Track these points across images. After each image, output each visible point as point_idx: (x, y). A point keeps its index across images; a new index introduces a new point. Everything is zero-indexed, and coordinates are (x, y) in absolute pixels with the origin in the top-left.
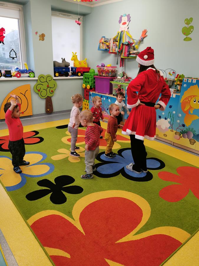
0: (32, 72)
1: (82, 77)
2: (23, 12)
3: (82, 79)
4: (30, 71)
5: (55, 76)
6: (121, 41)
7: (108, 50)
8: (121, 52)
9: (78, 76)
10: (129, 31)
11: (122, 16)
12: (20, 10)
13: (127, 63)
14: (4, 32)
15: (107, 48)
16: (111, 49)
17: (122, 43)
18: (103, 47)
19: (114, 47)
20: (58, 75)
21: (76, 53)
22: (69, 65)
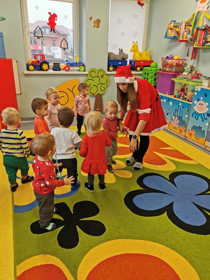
0: (84, 66)
1: (141, 72)
3: (141, 75)
4: (81, 64)
5: (109, 70)
6: (197, 25)
7: (177, 37)
8: (194, 40)
9: (137, 71)
10: (209, 12)
13: (201, 54)
14: (56, 18)
15: (176, 35)
16: (181, 35)
17: (197, 27)
18: (172, 34)
19: (185, 33)
20: (112, 69)
21: (137, 42)
22: (128, 58)
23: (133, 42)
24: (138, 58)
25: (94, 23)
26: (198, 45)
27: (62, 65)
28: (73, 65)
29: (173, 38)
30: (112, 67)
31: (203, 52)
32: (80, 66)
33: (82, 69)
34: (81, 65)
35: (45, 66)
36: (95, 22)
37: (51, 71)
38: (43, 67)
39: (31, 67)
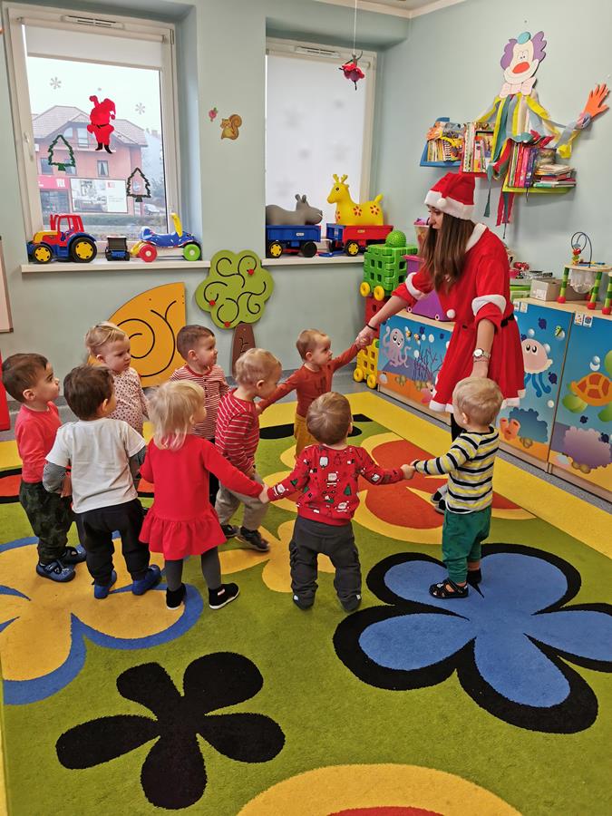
0: (198, 245)
1: (360, 259)
2: (174, 46)
3: (361, 264)
4: (188, 240)
5: (269, 255)
6: (508, 132)
7: (456, 164)
8: (502, 172)
9: (349, 255)
10: (537, 95)
11: (513, 42)
12: (164, 40)
13: (524, 210)
14: (112, 113)
15: (453, 158)
16: (466, 159)
17: (507, 138)
18: (440, 157)
19: (478, 153)
20: (279, 253)
21: (346, 178)
22: (321, 219)
23: (335, 176)
24: (350, 221)
25: (223, 125)
26: (515, 187)
27: (134, 246)
28: (165, 242)
29: (444, 164)
30: (279, 247)
31: (529, 203)
32: (188, 247)
33: (192, 253)
34: (190, 243)
35: (83, 250)
37: (101, 263)
38: (78, 251)
39: (43, 254)
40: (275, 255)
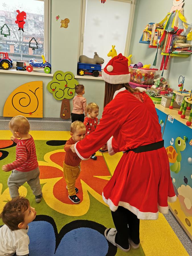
10: (183, 11)
14: (25, 17)
20: (83, 74)
26: (165, 53)
28: (36, 66)
30: (83, 72)
32: (45, 68)
33: (47, 70)
35: (5, 65)
36: (63, 21)
37: (13, 71)
38: (3, 65)
40: (81, 74)
